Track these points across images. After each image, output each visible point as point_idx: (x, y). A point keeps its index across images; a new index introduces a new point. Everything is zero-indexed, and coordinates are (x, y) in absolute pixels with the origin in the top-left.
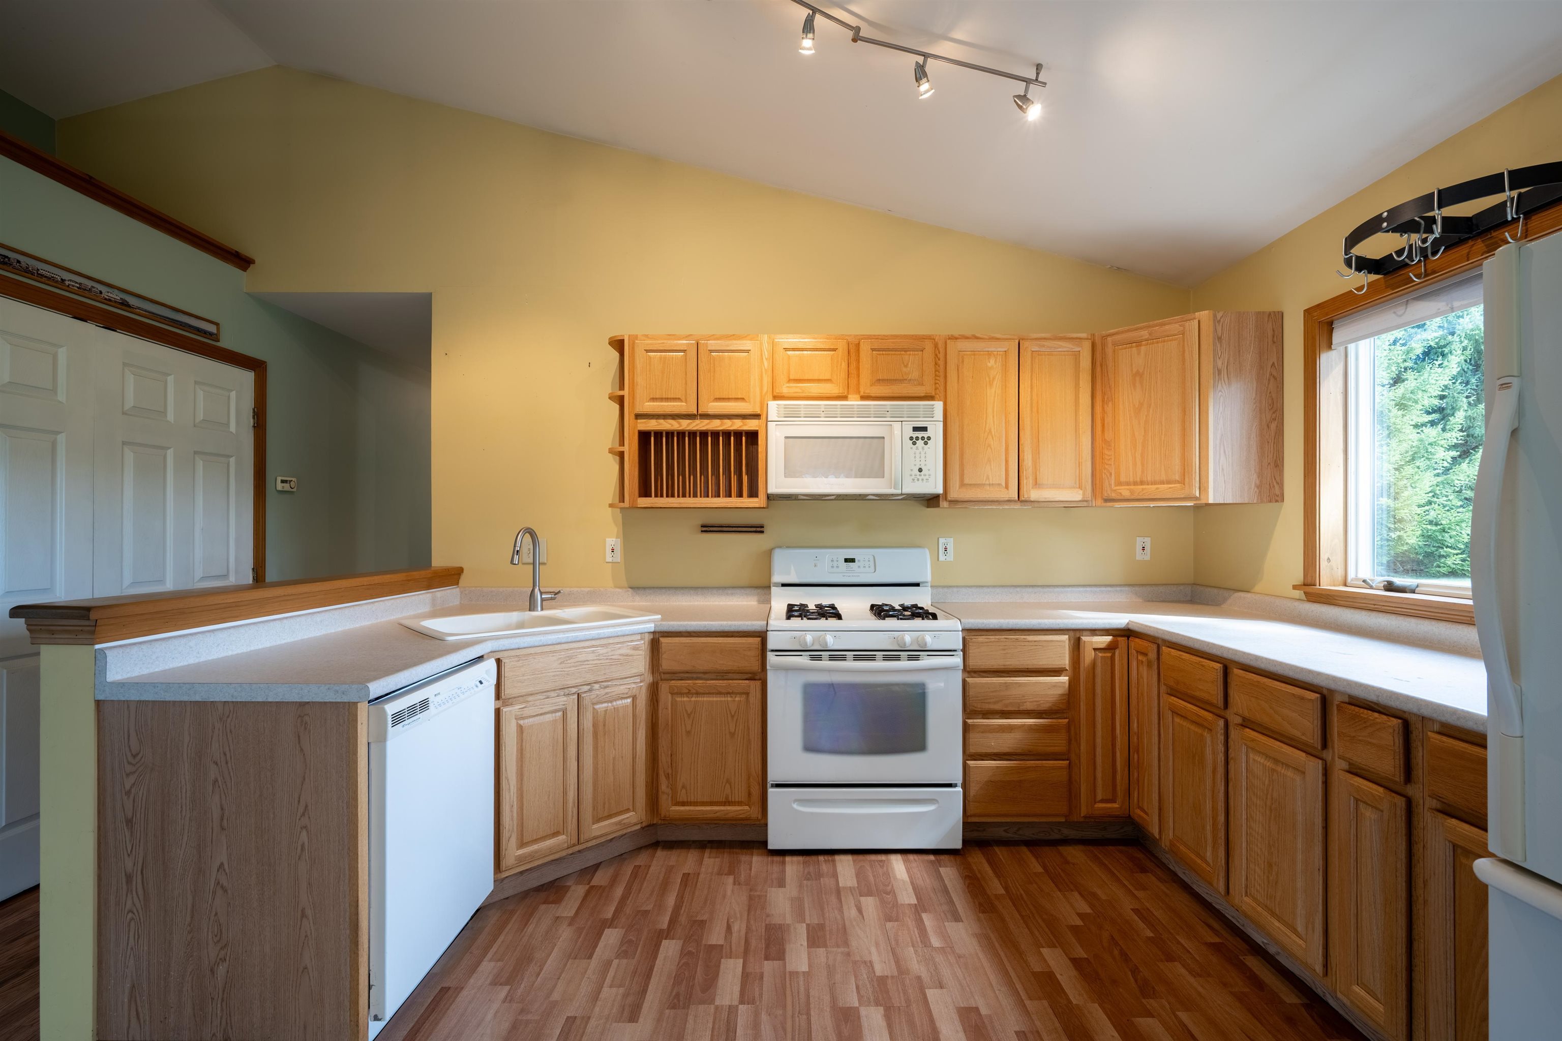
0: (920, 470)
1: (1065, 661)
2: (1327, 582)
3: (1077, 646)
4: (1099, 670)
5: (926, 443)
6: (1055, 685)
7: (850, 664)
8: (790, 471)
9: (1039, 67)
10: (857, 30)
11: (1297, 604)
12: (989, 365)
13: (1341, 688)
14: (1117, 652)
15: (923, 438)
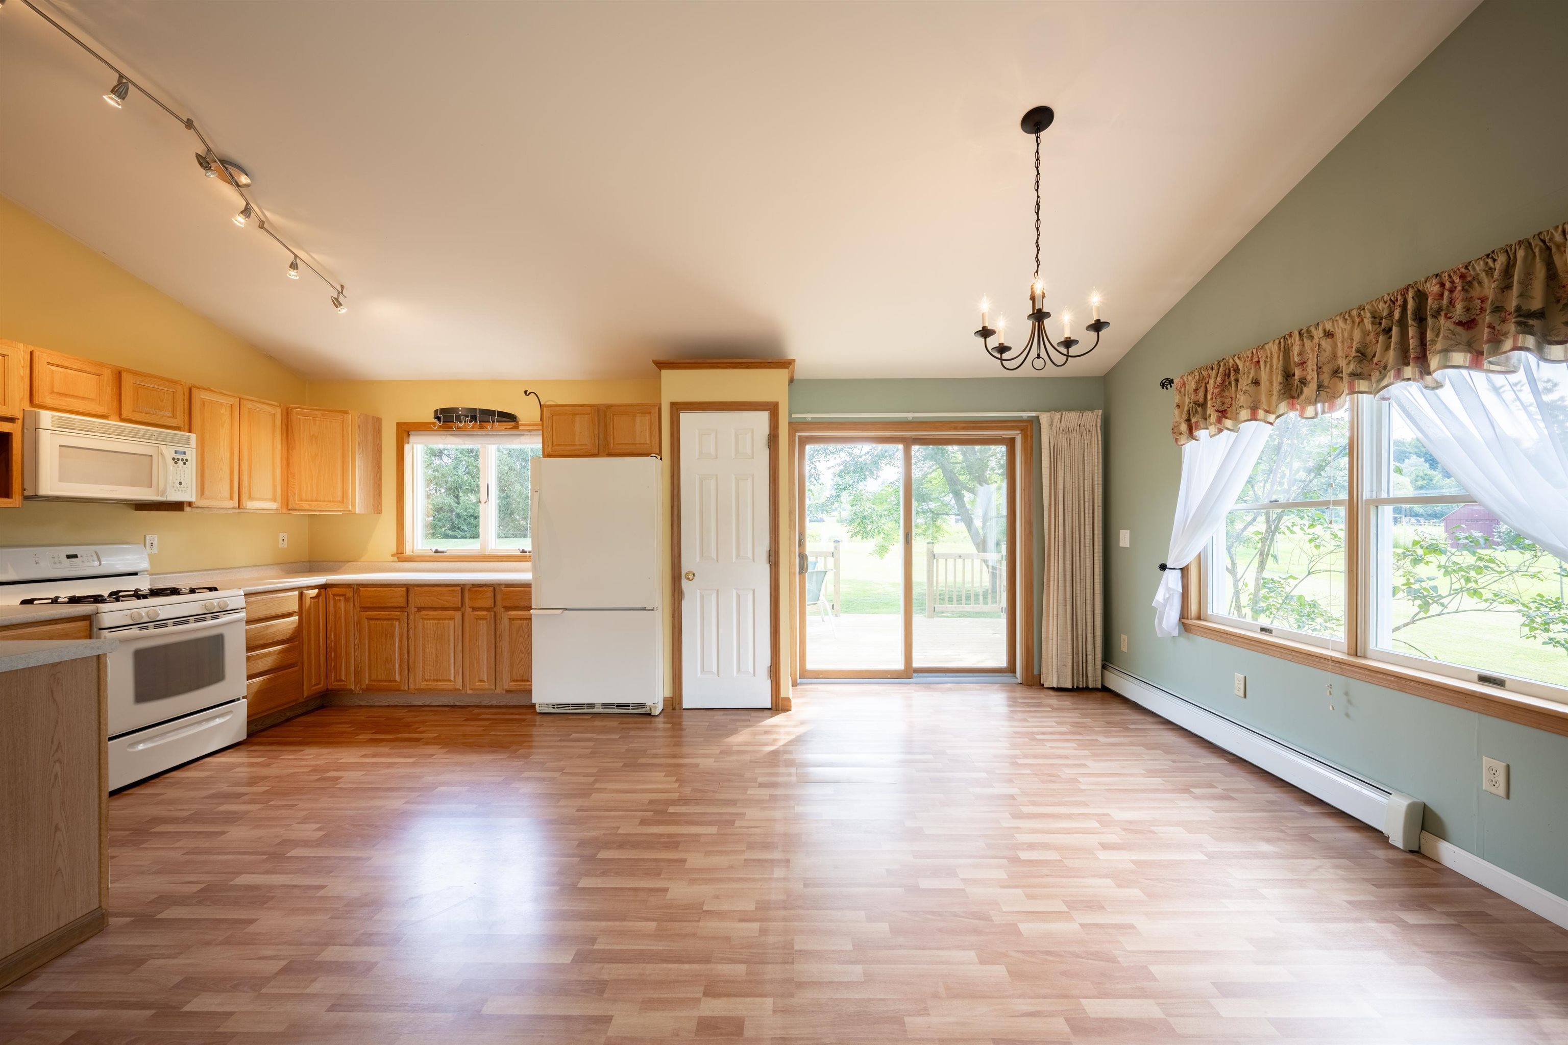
0: (180, 483)
1: (295, 607)
2: (408, 551)
3: (301, 595)
4: (312, 610)
5: (185, 464)
6: (292, 622)
7: (171, 629)
8: (63, 477)
9: (342, 287)
10: (263, 222)
11: (393, 563)
12: (222, 412)
13: (468, 583)
14: (321, 598)
15: (182, 460)
